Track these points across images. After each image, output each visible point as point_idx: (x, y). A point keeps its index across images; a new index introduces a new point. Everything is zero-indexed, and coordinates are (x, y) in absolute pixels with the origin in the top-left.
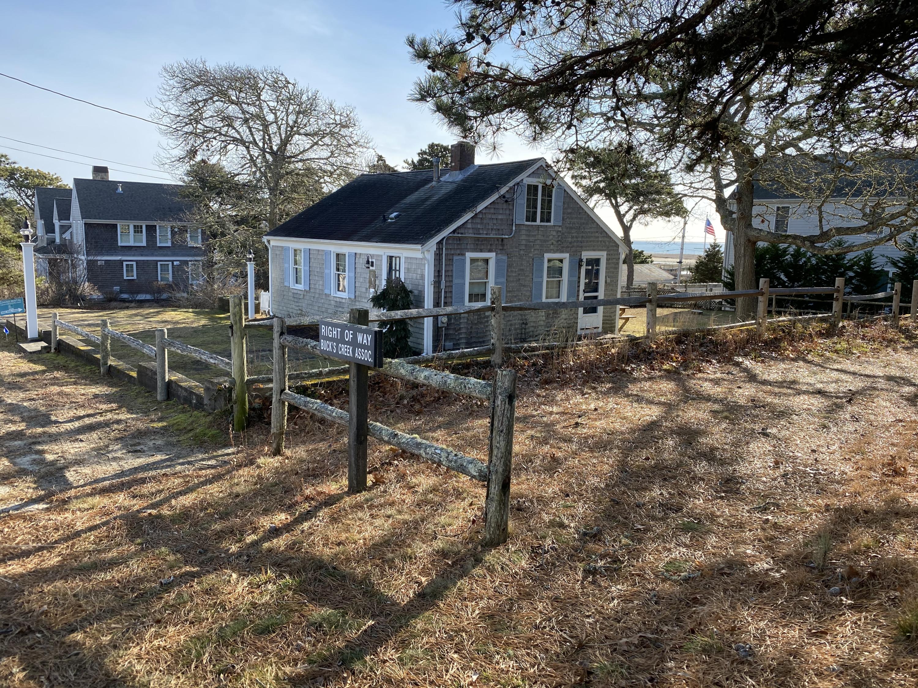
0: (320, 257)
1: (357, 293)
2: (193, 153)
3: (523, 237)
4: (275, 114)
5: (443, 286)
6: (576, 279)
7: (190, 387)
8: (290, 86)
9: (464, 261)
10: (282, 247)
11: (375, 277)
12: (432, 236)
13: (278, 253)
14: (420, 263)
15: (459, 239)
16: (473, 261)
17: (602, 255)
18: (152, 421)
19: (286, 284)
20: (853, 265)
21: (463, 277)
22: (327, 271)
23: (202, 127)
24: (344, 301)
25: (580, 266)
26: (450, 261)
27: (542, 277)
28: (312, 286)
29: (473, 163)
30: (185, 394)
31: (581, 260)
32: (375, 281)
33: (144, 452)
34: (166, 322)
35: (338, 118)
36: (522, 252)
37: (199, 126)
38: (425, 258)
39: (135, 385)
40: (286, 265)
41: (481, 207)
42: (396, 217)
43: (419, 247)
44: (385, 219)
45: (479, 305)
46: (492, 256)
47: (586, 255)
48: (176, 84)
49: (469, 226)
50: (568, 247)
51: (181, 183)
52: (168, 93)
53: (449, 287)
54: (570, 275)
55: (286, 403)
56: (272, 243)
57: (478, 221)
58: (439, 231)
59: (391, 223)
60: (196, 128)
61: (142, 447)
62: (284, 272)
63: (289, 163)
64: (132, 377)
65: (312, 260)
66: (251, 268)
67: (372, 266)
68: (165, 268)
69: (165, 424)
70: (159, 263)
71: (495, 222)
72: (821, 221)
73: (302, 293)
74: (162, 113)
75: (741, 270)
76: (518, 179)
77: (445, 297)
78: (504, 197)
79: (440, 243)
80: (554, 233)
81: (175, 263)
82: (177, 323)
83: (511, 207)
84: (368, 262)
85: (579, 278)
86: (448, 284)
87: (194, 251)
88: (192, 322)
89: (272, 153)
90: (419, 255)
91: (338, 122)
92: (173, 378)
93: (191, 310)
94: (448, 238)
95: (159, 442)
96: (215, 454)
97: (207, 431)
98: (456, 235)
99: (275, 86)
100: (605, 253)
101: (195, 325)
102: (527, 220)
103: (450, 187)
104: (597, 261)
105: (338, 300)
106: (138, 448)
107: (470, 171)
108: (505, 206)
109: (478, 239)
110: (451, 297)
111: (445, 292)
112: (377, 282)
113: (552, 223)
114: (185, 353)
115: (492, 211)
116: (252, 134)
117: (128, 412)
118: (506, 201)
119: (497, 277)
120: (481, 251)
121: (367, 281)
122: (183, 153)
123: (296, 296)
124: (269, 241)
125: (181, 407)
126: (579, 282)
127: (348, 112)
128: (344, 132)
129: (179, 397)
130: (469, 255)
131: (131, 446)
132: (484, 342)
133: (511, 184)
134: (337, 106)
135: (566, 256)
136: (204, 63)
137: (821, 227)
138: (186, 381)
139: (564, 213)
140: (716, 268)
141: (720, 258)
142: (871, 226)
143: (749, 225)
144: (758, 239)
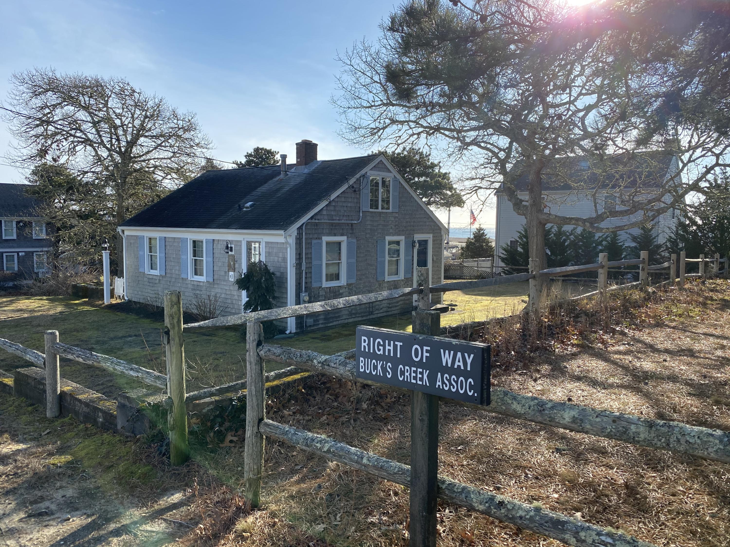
0: (176, 244)
1: (216, 277)
2: (43, 153)
3: (368, 223)
4: (121, 119)
5: (304, 268)
6: (411, 258)
7: (92, 401)
8: (136, 94)
9: (321, 244)
10: (137, 236)
11: (235, 261)
12: (292, 223)
13: (132, 241)
14: (282, 247)
15: (316, 224)
16: (328, 243)
17: (429, 237)
18: (51, 454)
19: (141, 270)
20: (602, 241)
21: (321, 259)
22: (183, 257)
23: (53, 129)
24: (201, 284)
25: (413, 246)
26: (309, 244)
27: (384, 257)
28: (168, 271)
29: (316, 159)
30: (86, 409)
31: (414, 242)
32: (234, 264)
33: (53, 514)
34: (21, 310)
35: (180, 122)
36: (368, 236)
37: (50, 127)
38: (287, 243)
39: (10, 394)
40: (141, 253)
41: (334, 196)
42: (251, 206)
43: (281, 232)
44: (240, 208)
45: (334, 284)
46: (343, 239)
47: (418, 237)
48: (25, 90)
49: (325, 212)
50: (403, 231)
51: (27, 183)
52: (17, 98)
53: (309, 268)
54: (406, 255)
55: (264, 437)
56: (126, 233)
57: (332, 208)
58: (299, 217)
59: (246, 211)
60: (46, 130)
61: (47, 504)
62: (139, 259)
63: (135, 162)
64: (6, 385)
65: (168, 247)
66: (106, 256)
67: (231, 250)
68: (10, 259)
69: (69, 458)
70: (4, 255)
71: (345, 209)
72: (595, 206)
73: (158, 278)
74: (13, 115)
75: (535, 247)
76: (363, 172)
77: (306, 278)
78: (353, 187)
79: (300, 228)
80: (393, 219)
81: (20, 254)
82: (33, 311)
83: (358, 196)
84: (227, 247)
85: (413, 257)
86: (308, 266)
87: (40, 242)
88: (49, 310)
89: (120, 153)
90: (281, 240)
91: (180, 127)
92: (66, 389)
93: (45, 298)
94: (307, 224)
95: (70, 492)
96: (156, 507)
97: (133, 468)
98: (313, 221)
99: (121, 94)
100: (431, 236)
101: (52, 312)
102: (371, 208)
103: (298, 180)
104: (426, 242)
105: (195, 283)
106: (43, 506)
107: (313, 167)
108: (353, 195)
109: (332, 224)
110: (311, 277)
111: (306, 273)
112: (237, 266)
113: (390, 210)
114: (90, 362)
115: (343, 199)
116: (100, 136)
117: (12, 440)
118: (355, 191)
119: (348, 257)
120: (335, 235)
121: (226, 264)
122: (35, 152)
123: (151, 280)
124: (123, 231)
125: (82, 426)
126: (413, 260)
127: (190, 118)
128: (187, 135)
129: (77, 413)
130: (326, 239)
131: (32, 503)
132: (339, 317)
133: (358, 176)
134: (180, 112)
135: (402, 238)
136: (53, 72)
137: (596, 211)
138: (84, 393)
139: (399, 202)
140: (482, 246)
141: (485, 239)
142: (634, 209)
143: (540, 211)
144: (548, 221)
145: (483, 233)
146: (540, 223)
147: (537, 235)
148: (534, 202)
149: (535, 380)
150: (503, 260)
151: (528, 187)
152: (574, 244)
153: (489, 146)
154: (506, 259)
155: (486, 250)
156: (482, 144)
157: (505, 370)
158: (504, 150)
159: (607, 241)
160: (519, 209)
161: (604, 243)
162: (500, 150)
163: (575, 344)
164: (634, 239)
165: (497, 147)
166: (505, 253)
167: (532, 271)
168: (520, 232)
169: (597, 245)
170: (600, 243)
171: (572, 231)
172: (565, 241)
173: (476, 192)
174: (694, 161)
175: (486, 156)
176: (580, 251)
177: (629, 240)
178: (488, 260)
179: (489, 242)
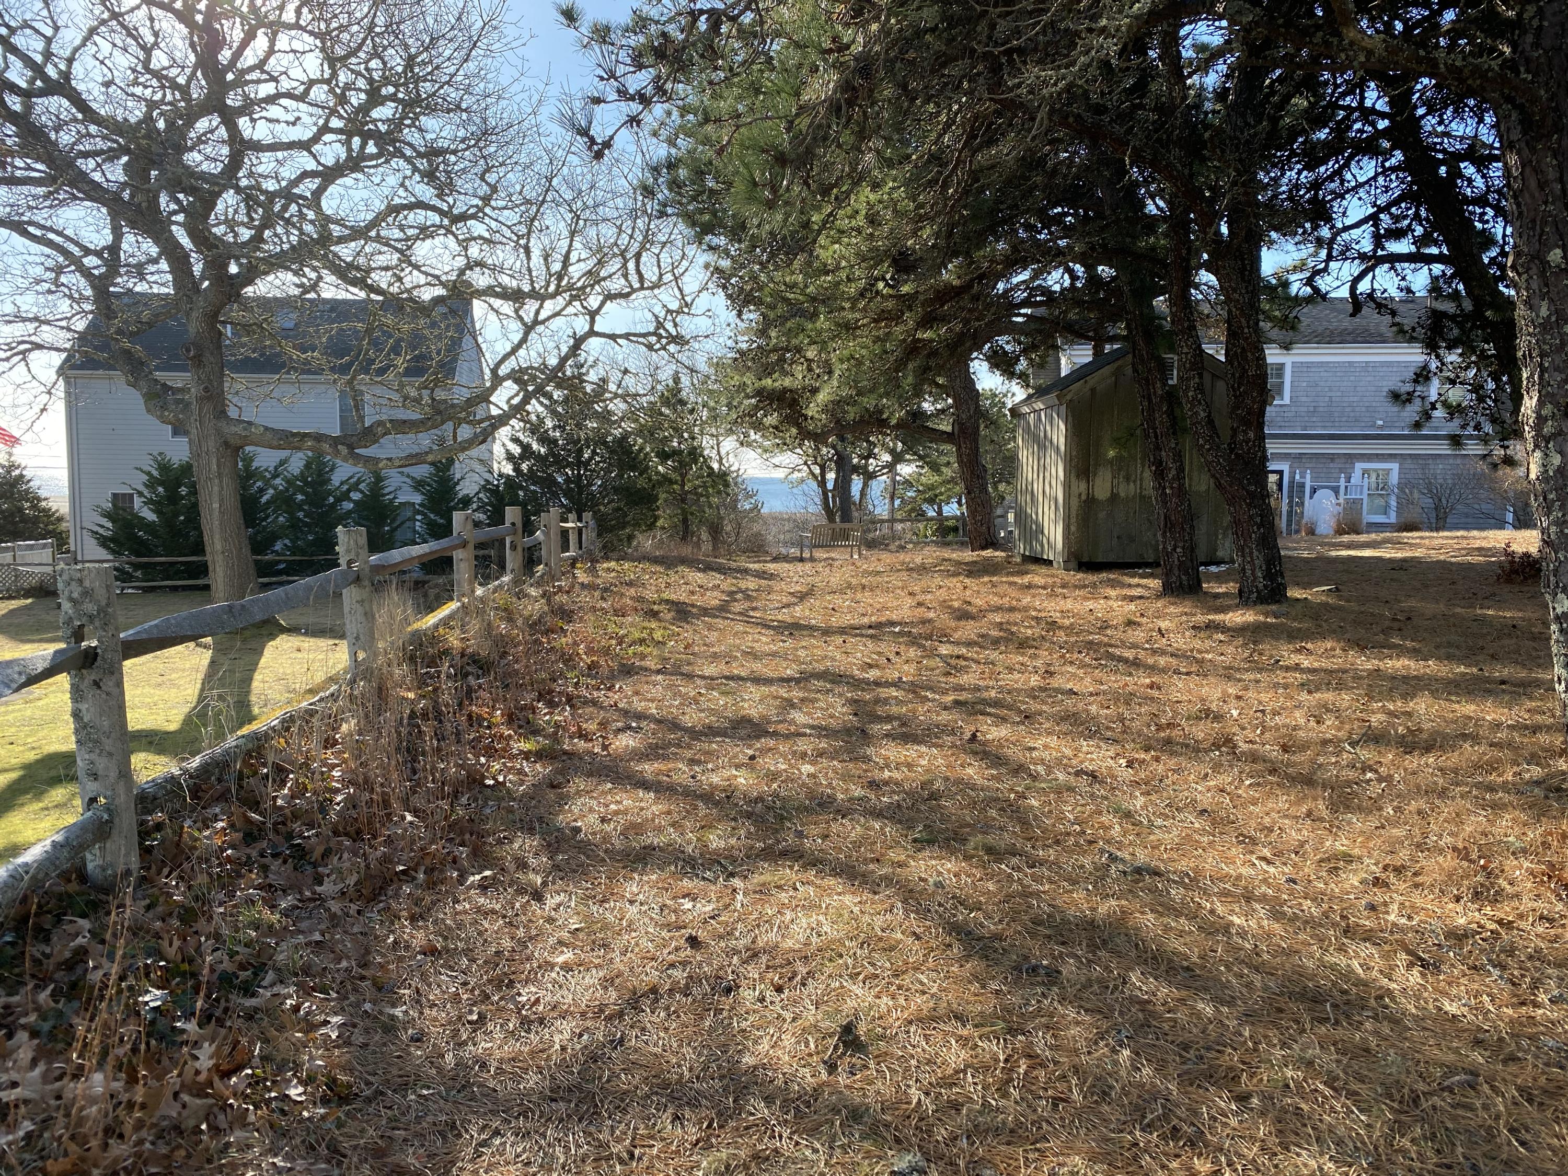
20: (349, 491)
140: (21, 510)
141: (27, 491)
142: (439, 418)
143: (222, 414)
144: (247, 440)
145: (21, 476)
146: (226, 444)
147: (220, 475)
148: (206, 389)
149: (538, 896)
150: (103, 542)
151: (188, 350)
152: (284, 501)
153: (51, 236)
154: (112, 539)
155: (35, 520)
156: (31, 229)
157: (431, 885)
158: (98, 254)
159: (362, 492)
160: (163, 408)
161: (355, 496)
162: (87, 252)
163: (530, 752)
164: (418, 485)
165: (77, 244)
166: (110, 525)
167: (350, 562)
168: (149, 473)
169: (339, 500)
170: (346, 496)
171: (276, 468)
172: (262, 491)
173: (24, 359)
174: (543, 322)
175: (50, 263)
176: (301, 515)
177: (406, 488)
178: (44, 546)
179: (39, 499)
